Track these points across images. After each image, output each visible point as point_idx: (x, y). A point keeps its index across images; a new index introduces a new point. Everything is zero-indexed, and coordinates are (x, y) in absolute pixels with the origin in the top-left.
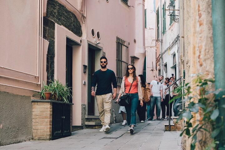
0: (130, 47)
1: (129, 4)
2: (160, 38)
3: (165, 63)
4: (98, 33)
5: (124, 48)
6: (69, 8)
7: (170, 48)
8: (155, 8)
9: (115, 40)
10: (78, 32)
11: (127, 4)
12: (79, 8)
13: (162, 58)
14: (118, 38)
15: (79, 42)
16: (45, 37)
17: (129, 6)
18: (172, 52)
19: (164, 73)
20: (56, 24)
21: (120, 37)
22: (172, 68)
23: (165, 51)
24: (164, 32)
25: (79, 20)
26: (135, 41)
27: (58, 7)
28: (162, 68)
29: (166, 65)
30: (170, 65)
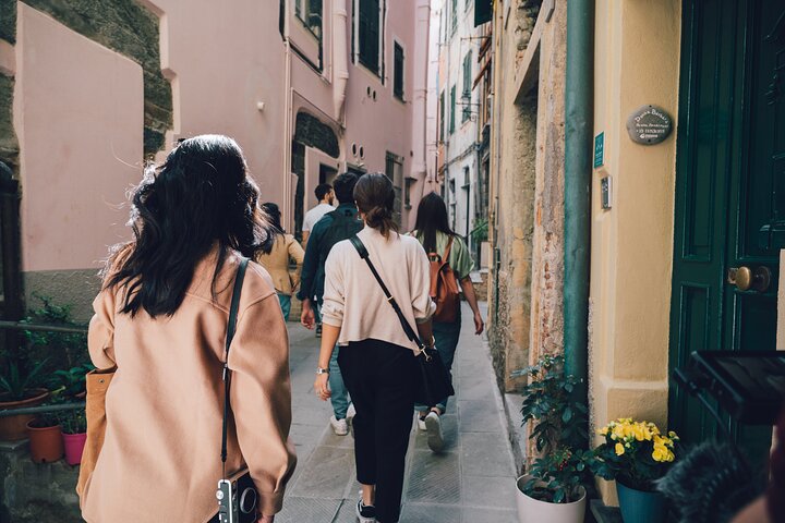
0: (405, 163)
1: (404, 99)
2: (445, 140)
3: (451, 178)
4: (361, 149)
5: (396, 166)
6: (324, 120)
7: (461, 158)
8: (438, 94)
9: (384, 156)
10: (334, 152)
11: (401, 99)
12: (336, 116)
13: (447, 169)
14: (388, 153)
15: (336, 167)
16: (293, 171)
17: (404, 102)
18: (464, 164)
19: (450, 192)
20: (307, 148)
21: (391, 150)
22: (463, 188)
23: (453, 161)
24: (452, 131)
25: (336, 134)
26: (412, 154)
27: (309, 122)
28: (447, 185)
29: (453, 182)
30: (460, 183)
